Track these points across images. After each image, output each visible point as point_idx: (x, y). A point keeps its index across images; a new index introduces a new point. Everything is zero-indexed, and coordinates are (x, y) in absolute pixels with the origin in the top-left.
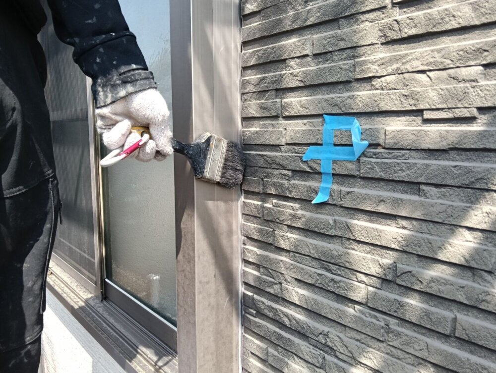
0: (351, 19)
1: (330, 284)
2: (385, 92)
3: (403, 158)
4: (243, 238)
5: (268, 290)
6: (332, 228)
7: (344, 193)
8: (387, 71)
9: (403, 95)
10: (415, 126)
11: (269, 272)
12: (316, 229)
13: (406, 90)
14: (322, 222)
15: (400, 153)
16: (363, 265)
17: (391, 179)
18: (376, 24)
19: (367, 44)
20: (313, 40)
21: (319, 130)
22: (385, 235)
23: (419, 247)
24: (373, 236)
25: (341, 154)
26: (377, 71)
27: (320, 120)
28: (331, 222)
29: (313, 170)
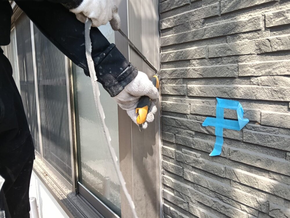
0: (235, 36)
1: (222, 209)
2: (260, 87)
3: (274, 133)
4: (163, 170)
5: (180, 206)
6: (223, 173)
7: (232, 151)
8: (262, 73)
9: (274, 90)
10: (283, 112)
11: (180, 194)
12: (212, 172)
13: (276, 87)
14: (216, 168)
15: (272, 129)
16: (245, 200)
17: (265, 146)
18: (253, 41)
19: (247, 54)
20: (208, 49)
21: (213, 107)
22: (261, 183)
23: (286, 194)
24: (252, 182)
25: (229, 125)
26: (254, 73)
27: (214, 101)
28: (223, 169)
29: (210, 133)
